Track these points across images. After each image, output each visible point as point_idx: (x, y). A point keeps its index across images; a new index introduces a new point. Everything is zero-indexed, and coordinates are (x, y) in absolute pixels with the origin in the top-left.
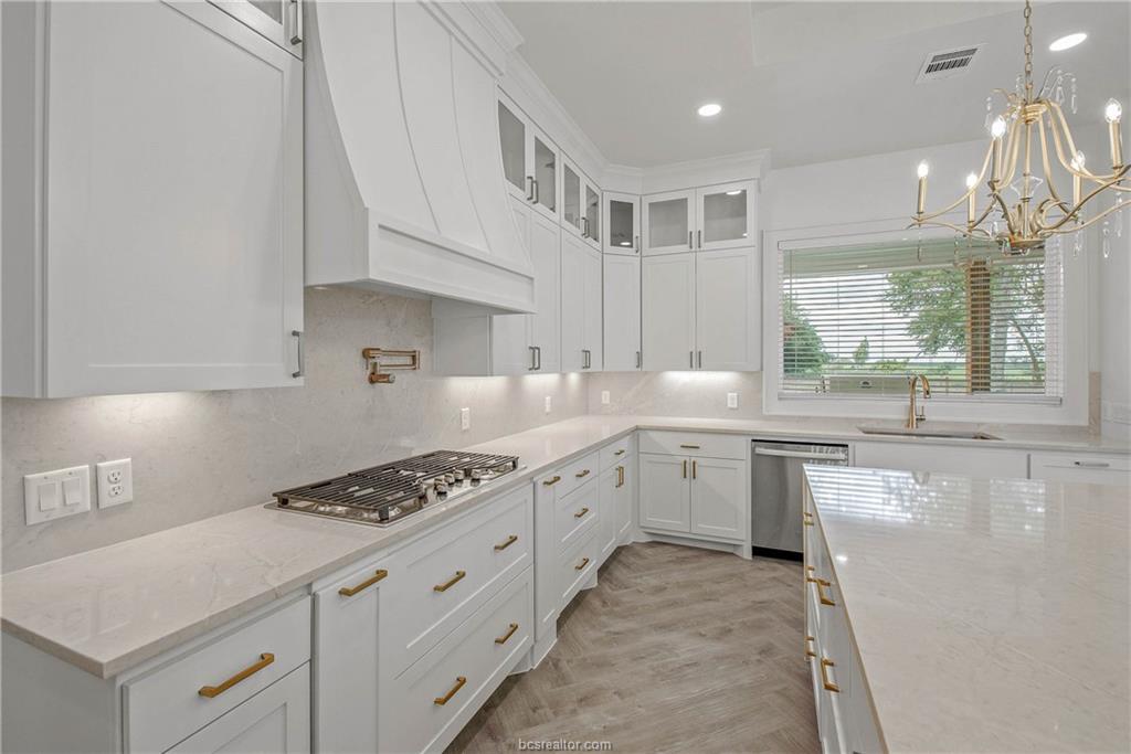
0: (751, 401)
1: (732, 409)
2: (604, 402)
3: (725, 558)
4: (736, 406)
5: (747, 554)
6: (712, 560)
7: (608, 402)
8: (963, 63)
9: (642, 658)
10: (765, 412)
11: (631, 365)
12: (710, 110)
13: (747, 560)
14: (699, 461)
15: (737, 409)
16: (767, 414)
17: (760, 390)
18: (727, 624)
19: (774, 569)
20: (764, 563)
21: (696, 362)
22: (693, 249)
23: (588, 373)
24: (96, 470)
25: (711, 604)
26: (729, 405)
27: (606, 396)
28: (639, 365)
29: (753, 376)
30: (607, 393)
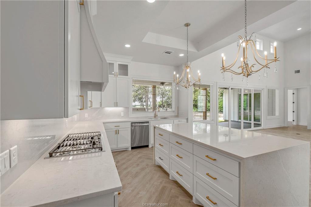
0: (127, 114)
1: (122, 116)
2: (86, 117)
3: (126, 151)
4: (123, 115)
5: (130, 149)
6: (123, 153)
8: (170, 53)
9: (127, 176)
10: (130, 117)
11: (98, 106)
12: (128, 46)
13: (130, 151)
14: (119, 129)
15: (123, 116)
17: (129, 111)
18: (137, 163)
19: (137, 151)
20: (134, 150)
21: (116, 105)
22: (116, 77)
24: (10, 150)
25: (131, 161)
27: (86, 115)
28: (101, 106)
29: (127, 108)
30: (87, 114)
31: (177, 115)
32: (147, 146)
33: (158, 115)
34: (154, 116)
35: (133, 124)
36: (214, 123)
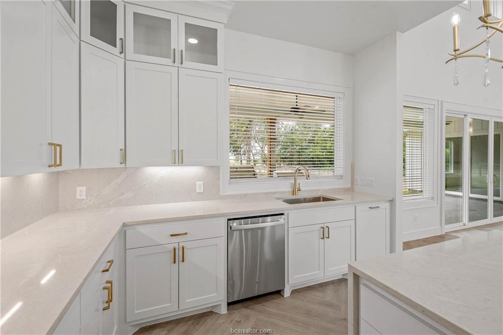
0: (212, 186)
1: (199, 193)
2: (78, 197)
4: (202, 191)
5: (224, 310)
7: (84, 197)
10: (221, 194)
11: (116, 163)
13: (224, 315)
14: (186, 244)
15: (203, 193)
16: (223, 194)
17: (219, 179)
20: (241, 313)
21: (178, 159)
22: (176, 64)
23: (58, 173)
26: (198, 191)
27: (81, 192)
28: (124, 163)
29: (214, 169)
30: (84, 188)
31: (349, 186)
32: (279, 293)
33: (302, 188)
34: (291, 190)
35: (235, 224)
36: (436, 205)
